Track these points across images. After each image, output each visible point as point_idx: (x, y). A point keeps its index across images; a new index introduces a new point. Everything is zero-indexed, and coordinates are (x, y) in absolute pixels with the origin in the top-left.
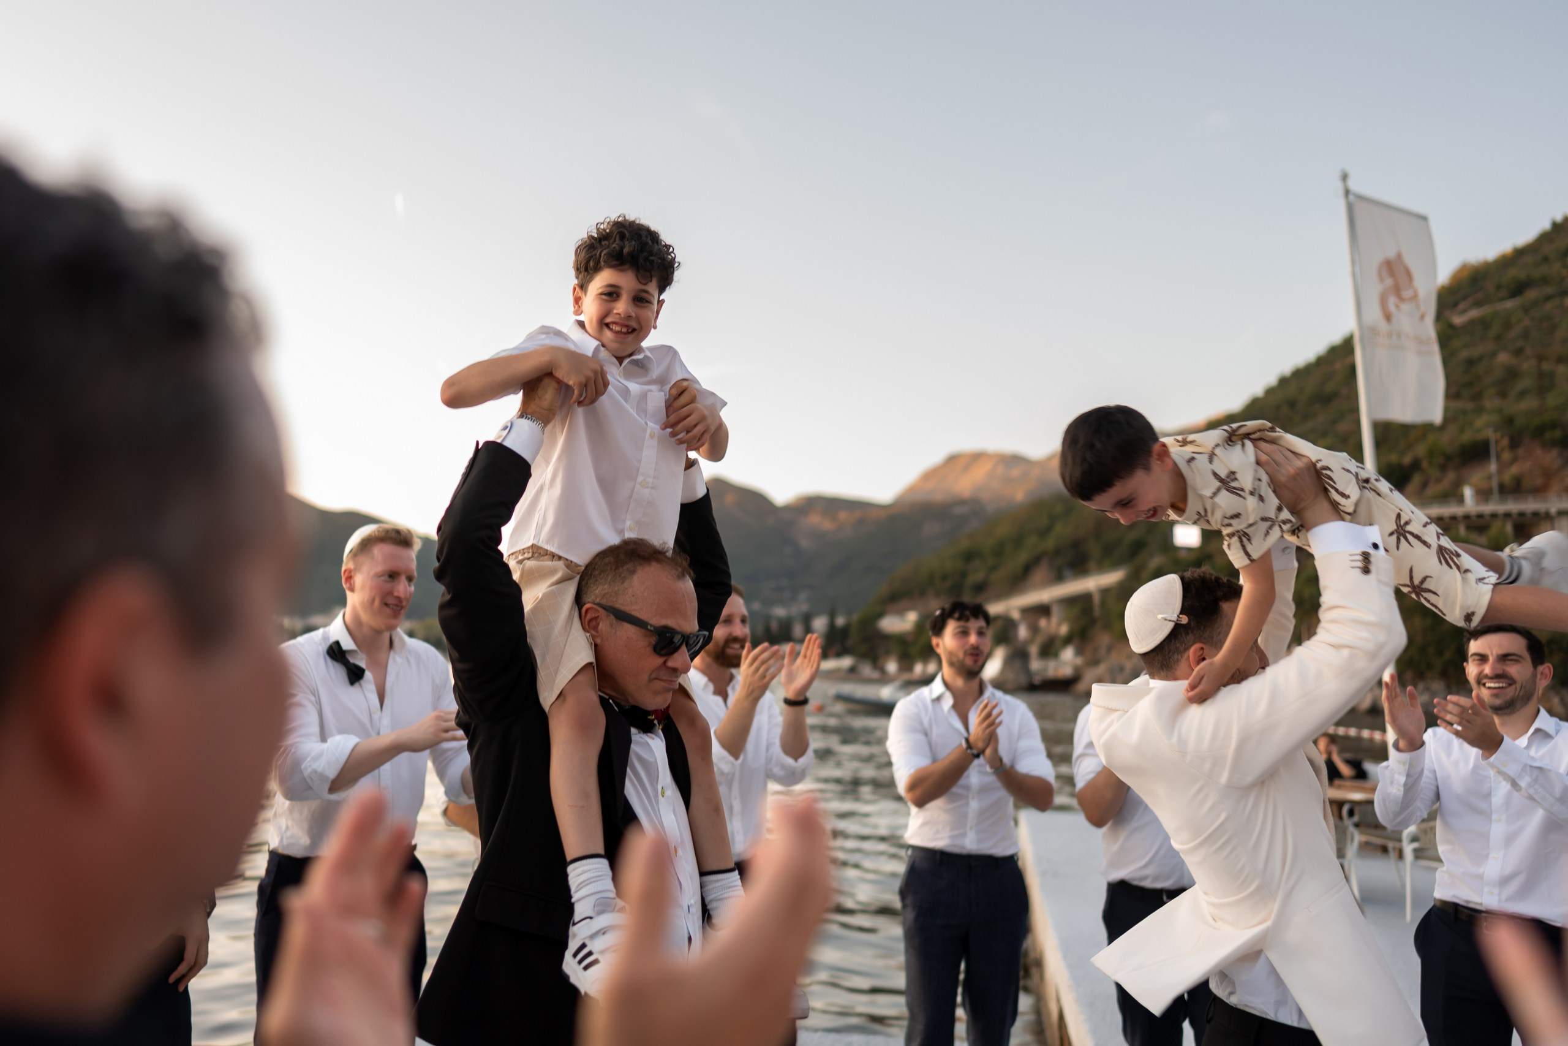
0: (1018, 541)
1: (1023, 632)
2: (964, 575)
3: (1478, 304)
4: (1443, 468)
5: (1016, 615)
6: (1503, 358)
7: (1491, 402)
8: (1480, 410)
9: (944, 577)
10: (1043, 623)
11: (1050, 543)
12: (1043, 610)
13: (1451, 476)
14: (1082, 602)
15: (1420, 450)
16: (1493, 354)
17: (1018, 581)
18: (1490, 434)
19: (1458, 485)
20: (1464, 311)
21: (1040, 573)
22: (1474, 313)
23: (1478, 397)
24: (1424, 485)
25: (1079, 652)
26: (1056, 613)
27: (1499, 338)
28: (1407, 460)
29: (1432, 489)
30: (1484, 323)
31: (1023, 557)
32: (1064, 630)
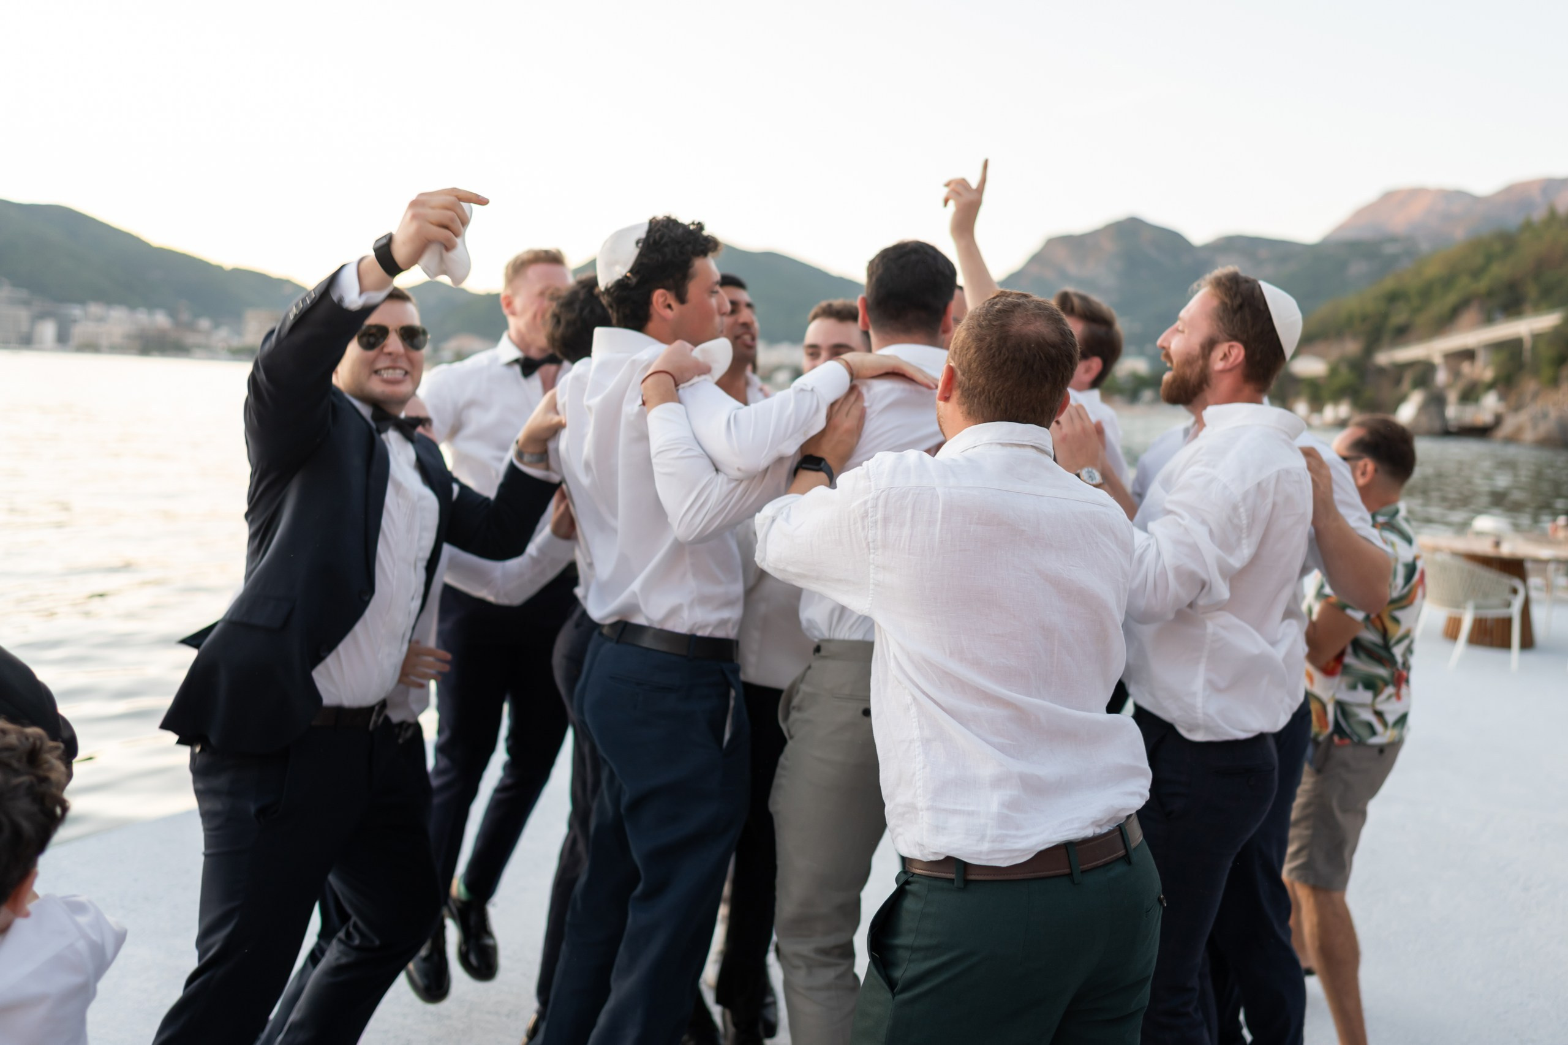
0: (1448, 281)
1: (1441, 377)
2: (1385, 316)
5: (1437, 359)
9: (1364, 318)
10: (1466, 368)
11: (1483, 285)
12: (1469, 355)
14: (1511, 349)
17: (1445, 323)
21: (1470, 315)
25: (1503, 397)
26: (1482, 358)
31: (1452, 298)
32: (1488, 375)
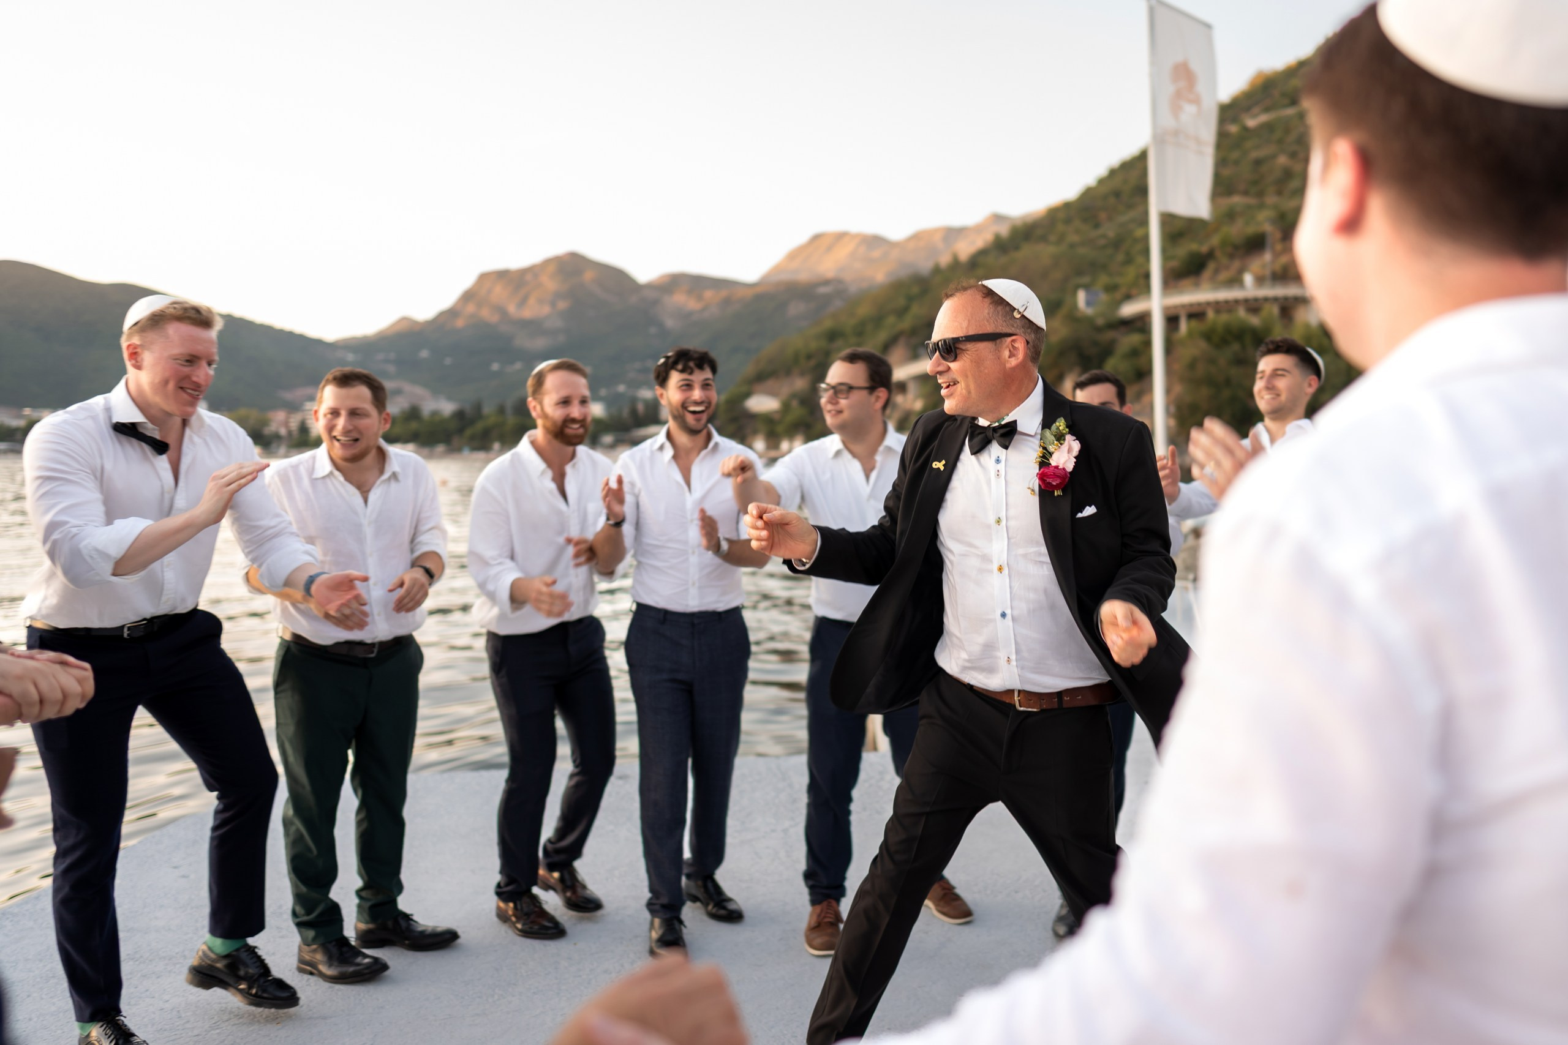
3: (1267, 110)
4: (1231, 256)
6: (1282, 160)
7: (1271, 199)
8: (1261, 206)
13: (1236, 264)
15: (1215, 240)
16: (1274, 157)
18: (1268, 228)
19: (1241, 271)
20: (1255, 116)
22: (1264, 118)
23: (1260, 194)
24: (1217, 271)
27: (1280, 141)
28: (1204, 249)
29: (1224, 275)
30: (1268, 127)
31: (883, 335)
